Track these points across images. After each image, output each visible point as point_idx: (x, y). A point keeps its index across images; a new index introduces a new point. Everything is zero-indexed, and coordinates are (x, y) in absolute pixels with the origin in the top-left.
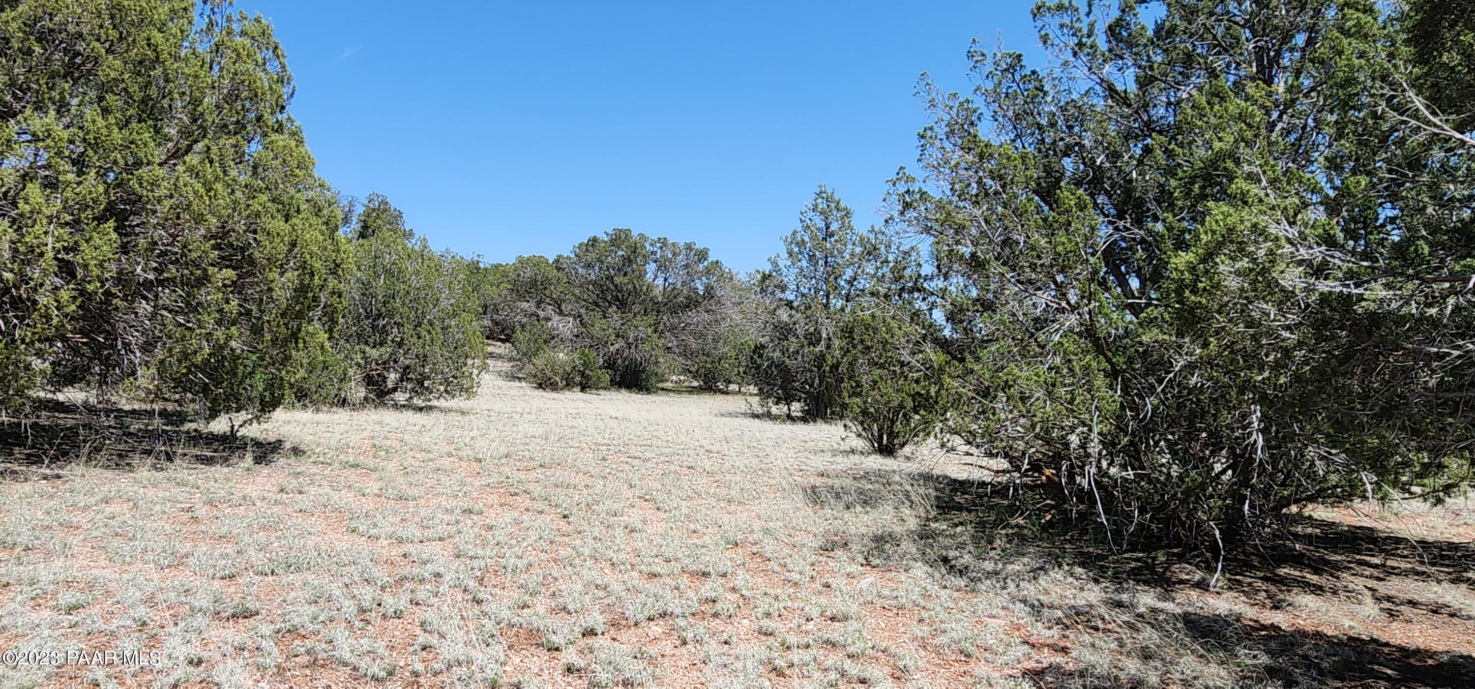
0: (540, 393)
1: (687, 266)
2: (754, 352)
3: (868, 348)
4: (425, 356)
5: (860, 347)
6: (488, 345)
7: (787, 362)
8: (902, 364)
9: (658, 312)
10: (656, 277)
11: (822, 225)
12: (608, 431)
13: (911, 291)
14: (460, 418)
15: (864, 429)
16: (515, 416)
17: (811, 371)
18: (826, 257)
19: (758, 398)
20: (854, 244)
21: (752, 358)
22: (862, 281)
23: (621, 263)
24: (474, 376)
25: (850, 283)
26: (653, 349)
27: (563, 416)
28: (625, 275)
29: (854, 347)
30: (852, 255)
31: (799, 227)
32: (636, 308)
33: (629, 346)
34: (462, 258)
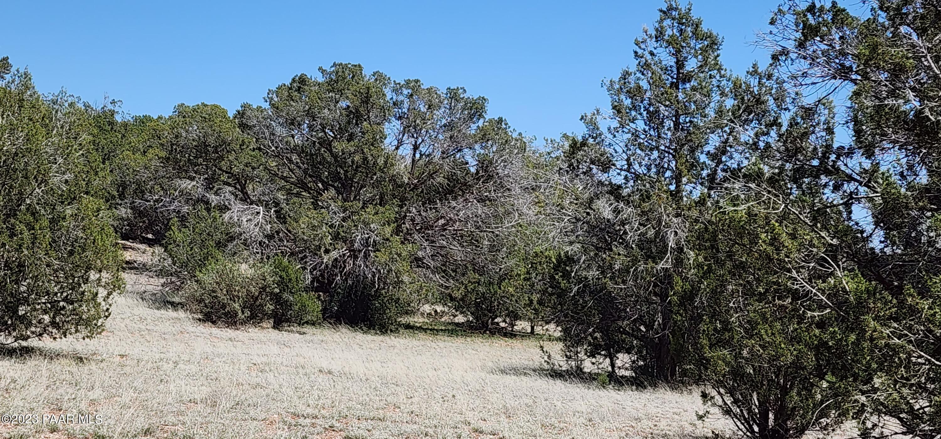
0: (207, 329)
1: (449, 126)
2: (556, 268)
3: (742, 266)
4: (21, 265)
5: (729, 264)
6: (125, 248)
7: (610, 285)
8: (795, 295)
9: (403, 200)
10: (400, 143)
11: (671, 61)
12: (316, 393)
13: (816, 173)
14: (74, 368)
15: (736, 402)
16: (166, 366)
17: (649, 302)
18: (677, 116)
19: (561, 345)
20: (722, 94)
21: (552, 277)
22: (736, 155)
23: (345, 119)
24: (100, 299)
25: (716, 157)
26: (393, 260)
27: (243, 368)
28: (351, 138)
29: (721, 264)
30: (720, 112)
31: (633, 65)
32: (367, 193)
33: (354, 254)
34: (87, 106)
